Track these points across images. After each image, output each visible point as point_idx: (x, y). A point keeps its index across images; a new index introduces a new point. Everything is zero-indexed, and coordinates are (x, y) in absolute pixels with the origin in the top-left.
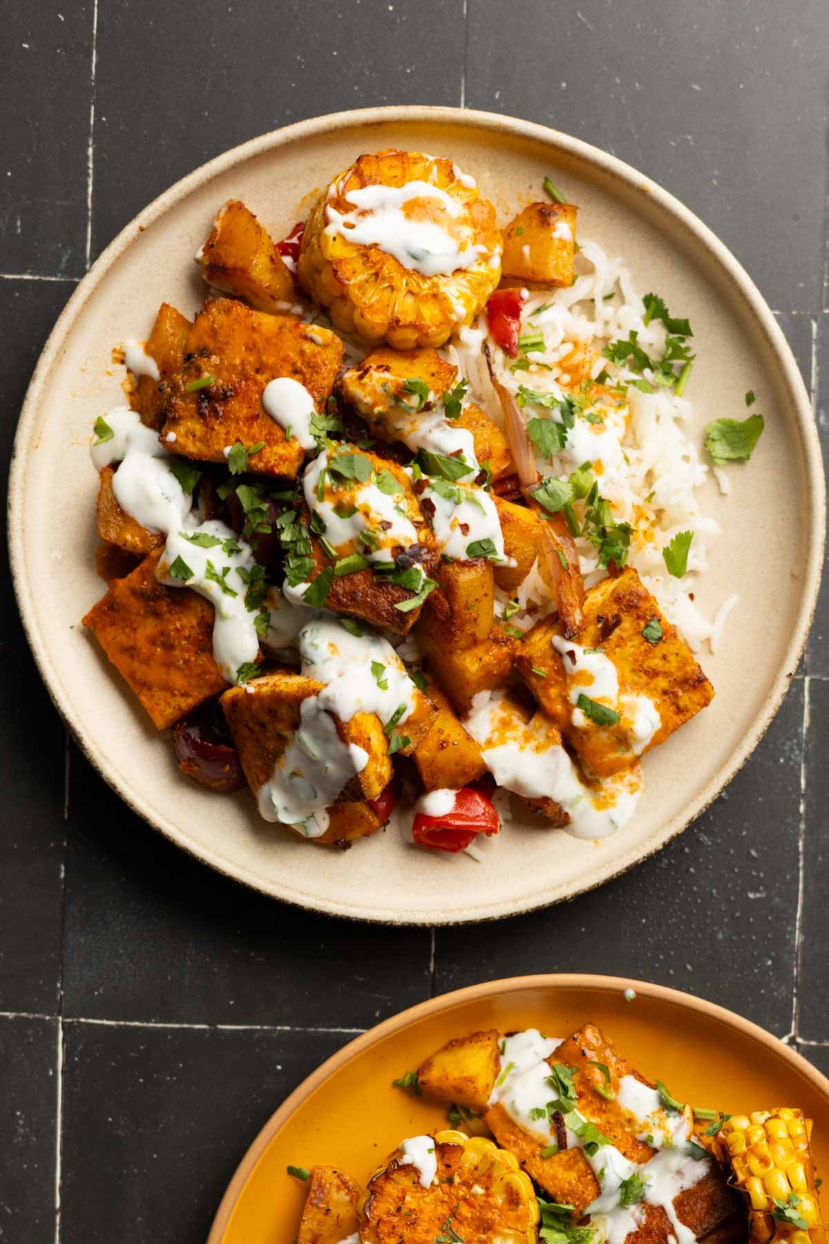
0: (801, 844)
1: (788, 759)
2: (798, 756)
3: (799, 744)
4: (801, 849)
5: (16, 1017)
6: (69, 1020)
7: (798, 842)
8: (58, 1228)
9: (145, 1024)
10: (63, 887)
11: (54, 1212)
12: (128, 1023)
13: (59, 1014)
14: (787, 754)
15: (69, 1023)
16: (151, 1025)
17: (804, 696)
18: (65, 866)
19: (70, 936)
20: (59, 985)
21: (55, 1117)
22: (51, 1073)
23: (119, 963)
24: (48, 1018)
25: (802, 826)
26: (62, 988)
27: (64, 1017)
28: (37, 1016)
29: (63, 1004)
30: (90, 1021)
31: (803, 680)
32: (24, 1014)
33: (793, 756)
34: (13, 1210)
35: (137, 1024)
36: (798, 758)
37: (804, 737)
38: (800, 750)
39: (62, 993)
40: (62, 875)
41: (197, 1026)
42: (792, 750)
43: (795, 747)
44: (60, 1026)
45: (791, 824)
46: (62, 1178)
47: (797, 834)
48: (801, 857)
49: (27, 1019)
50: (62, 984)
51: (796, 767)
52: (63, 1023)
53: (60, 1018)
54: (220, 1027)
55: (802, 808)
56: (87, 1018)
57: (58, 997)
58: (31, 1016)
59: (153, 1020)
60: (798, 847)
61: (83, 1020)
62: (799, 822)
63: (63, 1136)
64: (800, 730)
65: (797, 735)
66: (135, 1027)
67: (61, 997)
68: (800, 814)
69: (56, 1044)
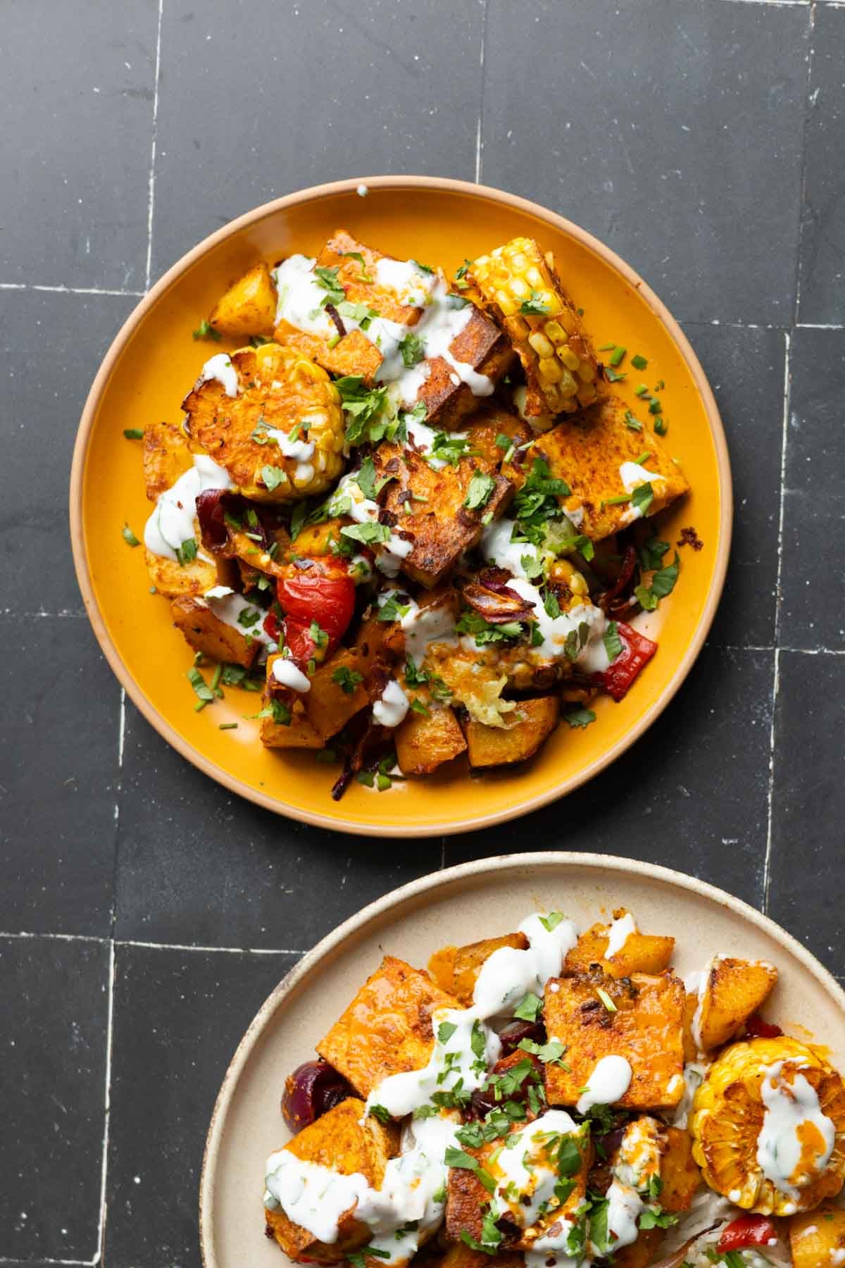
0: (770, 797)
1: (759, 721)
2: (768, 718)
3: (769, 709)
4: (770, 801)
5: (73, 939)
6: (120, 943)
7: (767, 794)
8: (107, 1126)
9: (187, 948)
10: (117, 826)
11: (104, 1112)
12: (172, 947)
13: (111, 937)
14: (759, 717)
15: (121, 946)
16: (192, 948)
17: (774, 666)
18: (119, 807)
19: (122, 868)
20: (112, 912)
21: (106, 1028)
22: (103, 989)
23: (165, 893)
24: (101, 940)
25: (771, 781)
26: (114, 915)
27: (116, 940)
28: (92, 938)
29: (115, 929)
30: (139, 944)
31: (773, 651)
32: (81, 937)
33: (764, 719)
34: (68, 1110)
35: (180, 947)
36: (769, 720)
37: (774, 701)
38: (771, 713)
39: (115, 919)
40: (116, 815)
41: (232, 950)
42: (763, 714)
43: (766, 710)
44: (112, 948)
45: (760, 778)
46: (112, 1082)
47: (766, 787)
48: (770, 808)
49: (82, 942)
50: (114, 911)
51: (767, 728)
52: (115, 946)
53: (112, 941)
54: (252, 951)
55: (771, 765)
56: (136, 941)
57: (111, 923)
58: (87, 939)
59: (194, 944)
60: (767, 799)
61: (132, 943)
62: (768, 778)
63: (114, 1046)
64: (770, 696)
65: (767, 700)
66: (178, 951)
67: (114, 923)
68: (770, 770)
69: (108, 964)
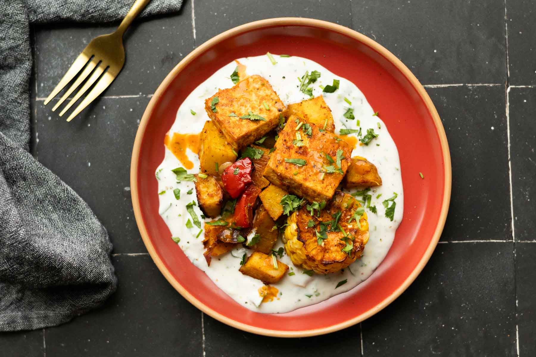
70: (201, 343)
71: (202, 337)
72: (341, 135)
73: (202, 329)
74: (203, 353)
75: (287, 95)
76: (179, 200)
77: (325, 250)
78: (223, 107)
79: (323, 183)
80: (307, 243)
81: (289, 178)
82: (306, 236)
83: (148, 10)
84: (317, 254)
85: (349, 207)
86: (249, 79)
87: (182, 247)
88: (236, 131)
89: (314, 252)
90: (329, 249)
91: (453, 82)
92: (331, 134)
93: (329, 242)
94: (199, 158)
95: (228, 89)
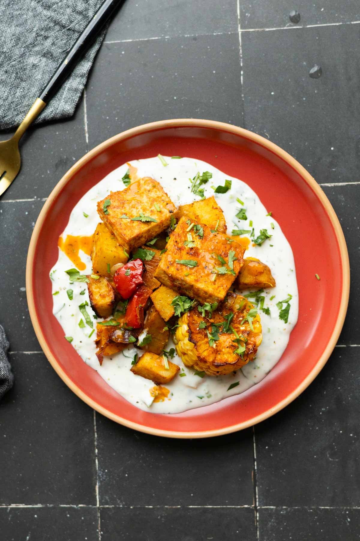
70: (93, 441)
71: (94, 435)
72: (233, 236)
73: (94, 426)
74: (94, 450)
75: (178, 197)
76: (72, 300)
77: (216, 352)
78: (115, 209)
79: (215, 284)
80: (198, 344)
81: (180, 279)
82: (197, 337)
83: (42, 116)
84: (209, 356)
85: (241, 309)
86: (140, 181)
87: (75, 346)
88: (128, 232)
89: (205, 354)
90: (221, 351)
91: (352, 180)
92: (223, 235)
93: (220, 344)
94: (91, 260)
95: (119, 191)
